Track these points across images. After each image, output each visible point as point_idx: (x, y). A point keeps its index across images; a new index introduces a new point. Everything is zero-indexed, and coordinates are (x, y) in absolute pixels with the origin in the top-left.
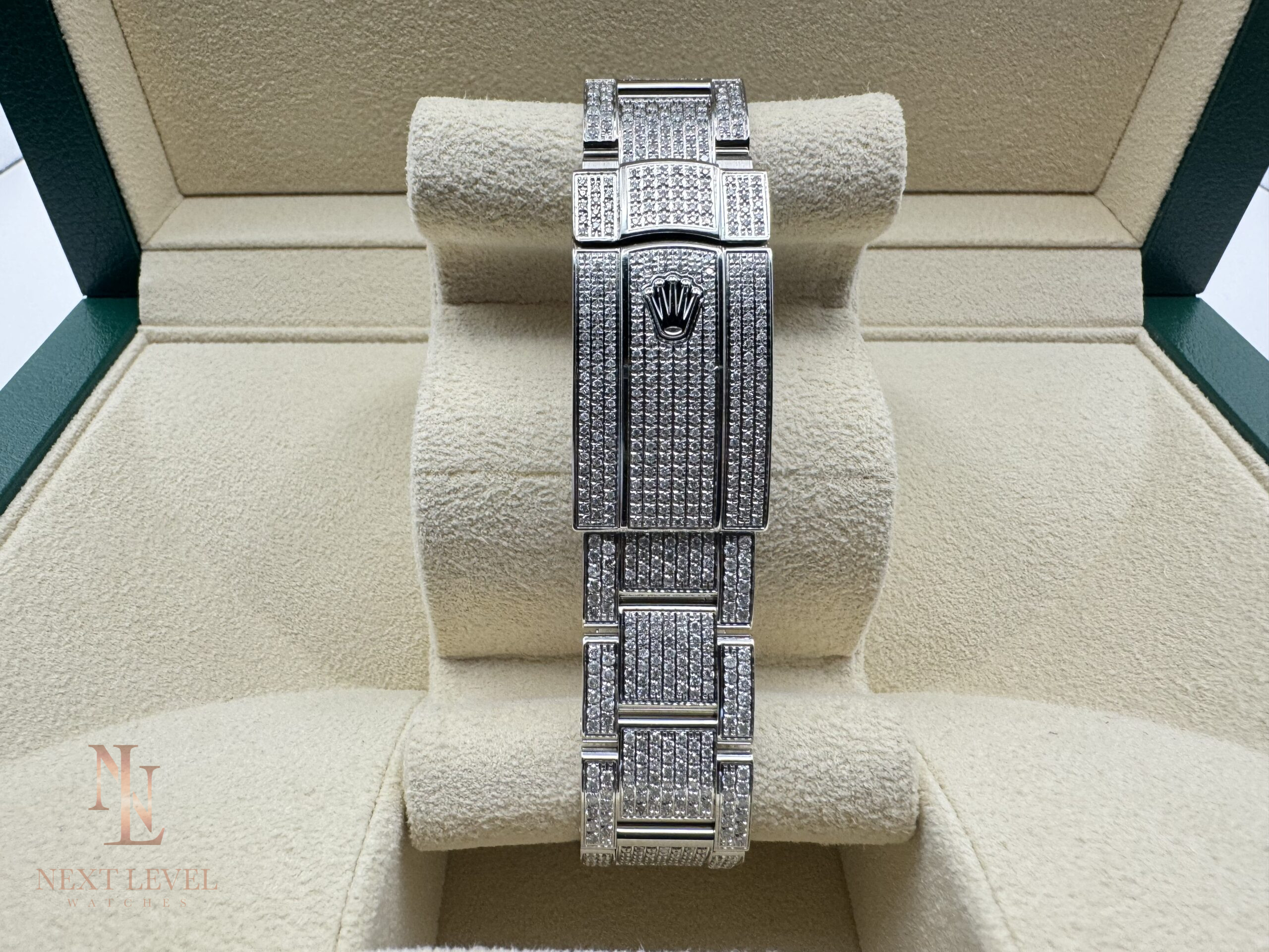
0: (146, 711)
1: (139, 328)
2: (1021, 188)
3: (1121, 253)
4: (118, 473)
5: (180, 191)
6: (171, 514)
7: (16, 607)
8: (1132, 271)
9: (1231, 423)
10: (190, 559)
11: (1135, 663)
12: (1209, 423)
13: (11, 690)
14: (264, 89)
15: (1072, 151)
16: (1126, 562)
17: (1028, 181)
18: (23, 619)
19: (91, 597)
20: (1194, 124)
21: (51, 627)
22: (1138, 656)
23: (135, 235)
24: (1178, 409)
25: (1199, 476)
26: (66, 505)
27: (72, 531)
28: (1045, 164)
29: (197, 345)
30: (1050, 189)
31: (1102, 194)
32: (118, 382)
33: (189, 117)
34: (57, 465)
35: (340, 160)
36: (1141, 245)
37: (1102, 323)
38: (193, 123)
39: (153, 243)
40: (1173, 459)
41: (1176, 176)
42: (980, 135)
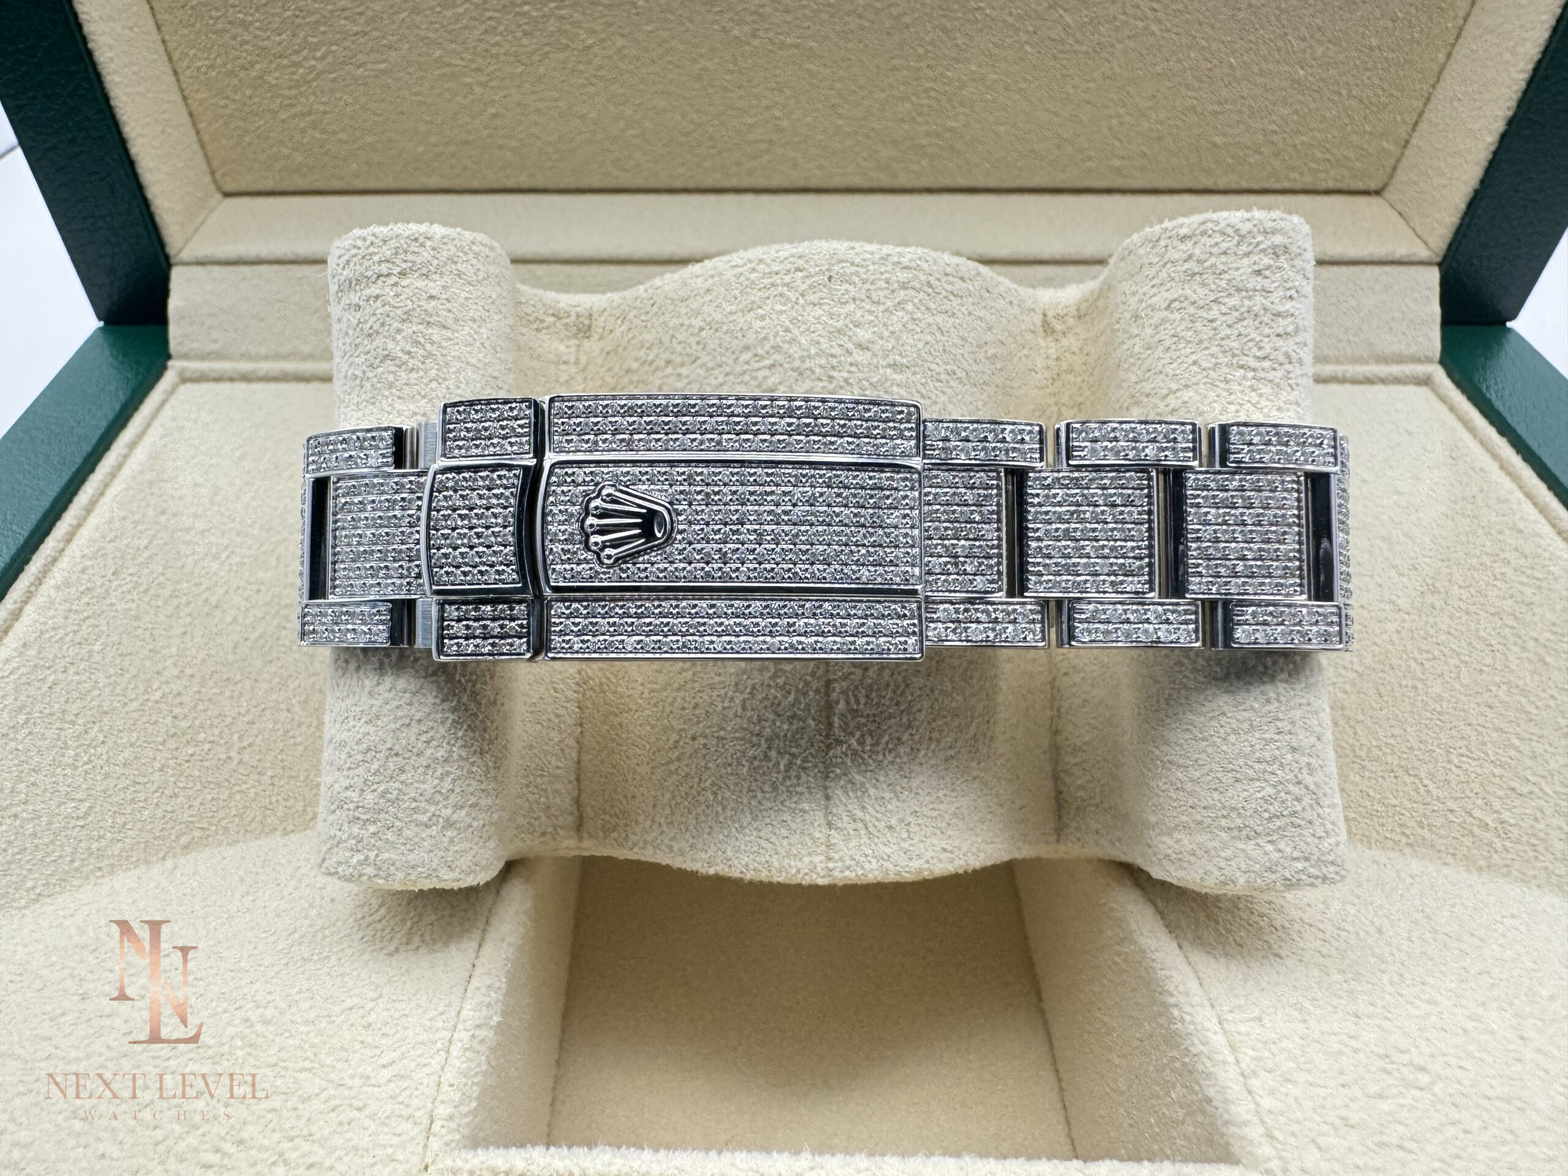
0: (186, 847)
1: (170, 363)
2: (1287, 185)
3: (1413, 270)
4: (146, 548)
5: (219, 188)
6: (214, 600)
7: (22, 719)
8: (1427, 293)
9: (1550, 488)
10: (238, 657)
11: (1422, 790)
12: (1521, 488)
13: (18, 822)
14: (323, 57)
15: (1354, 138)
16: (1413, 664)
17: (1296, 176)
18: (30, 733)
19: (116, 704)
20: (1513, 104)
21: (65, 743)
22: (1426, 782)
23: (162, 245)
24: (1482, 469)
25: (1507, 555)
26: (81, 589)
27: (88, 623)
28: (1319, 155)
29: (241, 386)
30: (1324, 185)
31: (1390, 194)
32: (144, 432)
33: (229, 92)
34: (69, 539)
35: (421, 149)
36: (1439, 259)
37: (1386, 360)
38: (234, 101)
39: (185, 255)
40: (1474, 533)
41: (1488, 171)
42: (1236, 117)
